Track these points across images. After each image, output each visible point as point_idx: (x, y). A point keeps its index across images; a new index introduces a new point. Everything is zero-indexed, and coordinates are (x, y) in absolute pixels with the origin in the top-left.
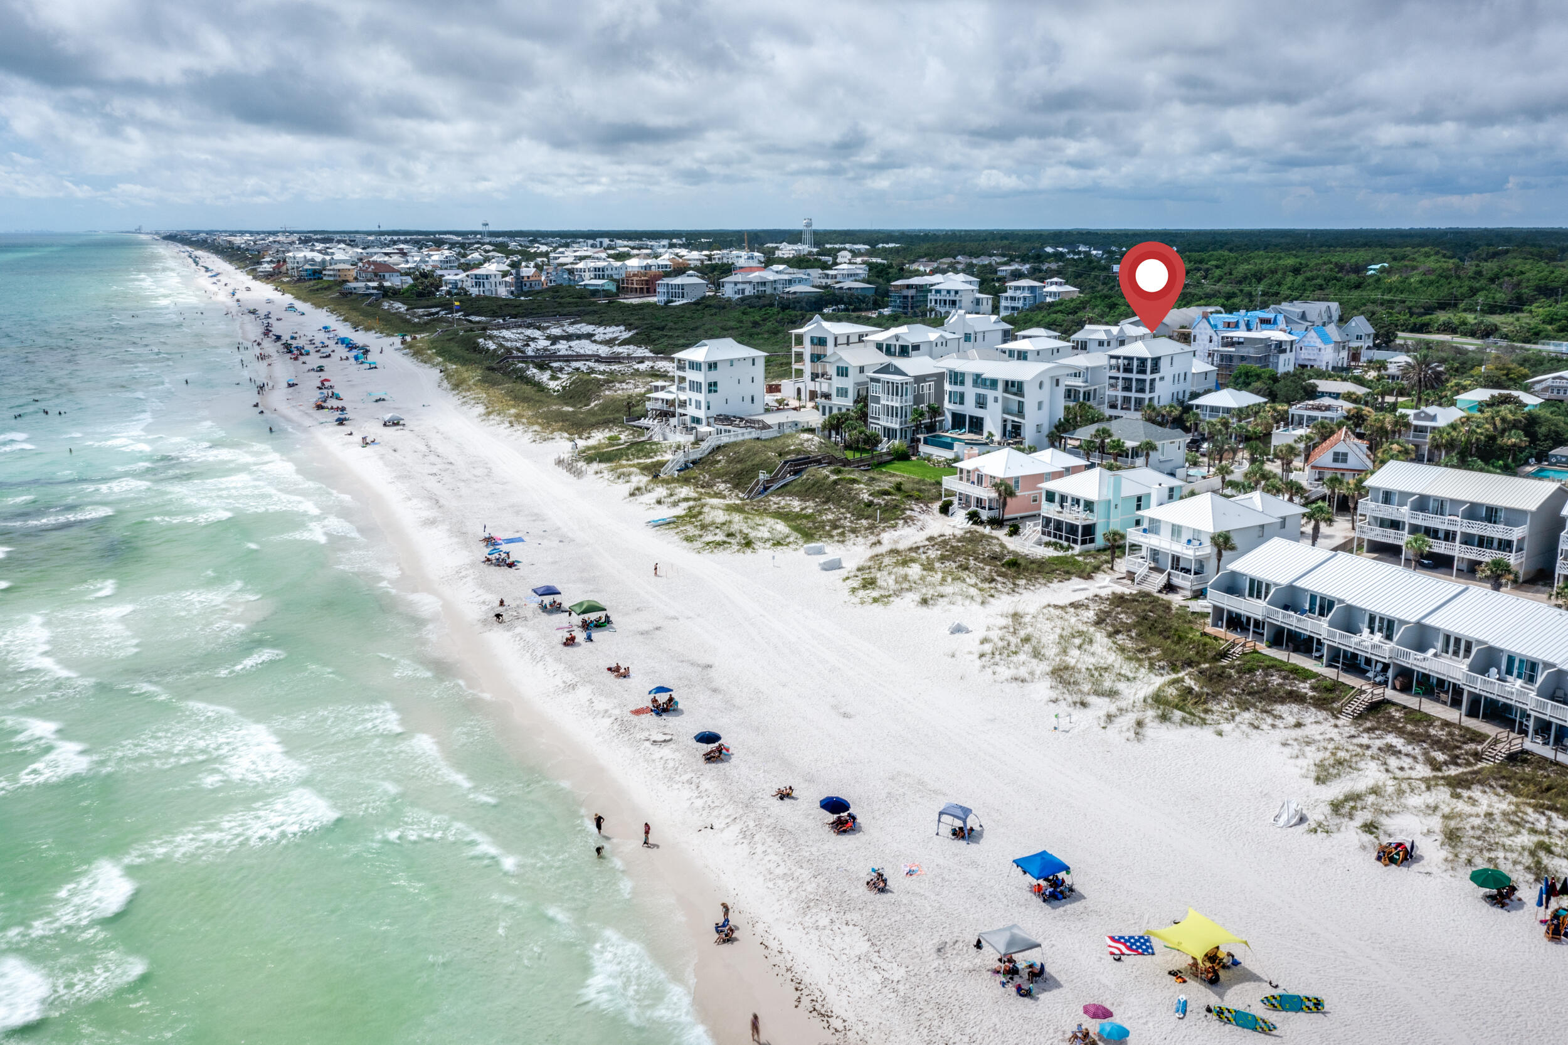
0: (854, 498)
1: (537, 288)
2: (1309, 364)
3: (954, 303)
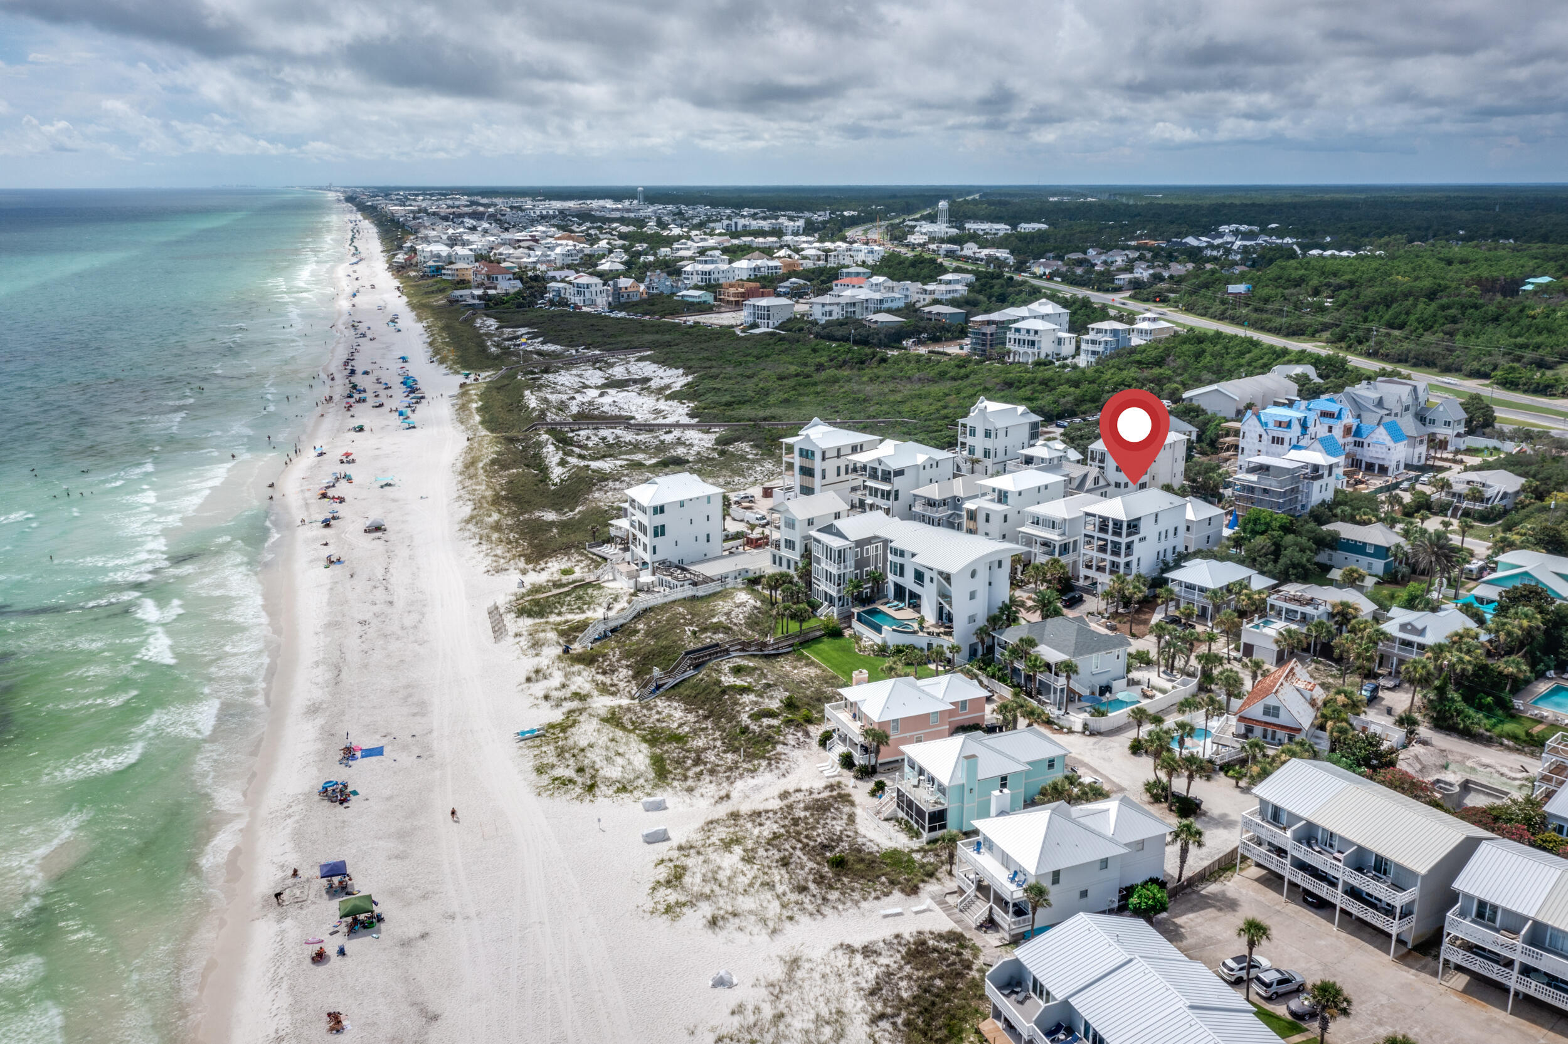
0: (734, 717)
1: (635, 299)
2: (1377, 462)
3: (1033, 343)
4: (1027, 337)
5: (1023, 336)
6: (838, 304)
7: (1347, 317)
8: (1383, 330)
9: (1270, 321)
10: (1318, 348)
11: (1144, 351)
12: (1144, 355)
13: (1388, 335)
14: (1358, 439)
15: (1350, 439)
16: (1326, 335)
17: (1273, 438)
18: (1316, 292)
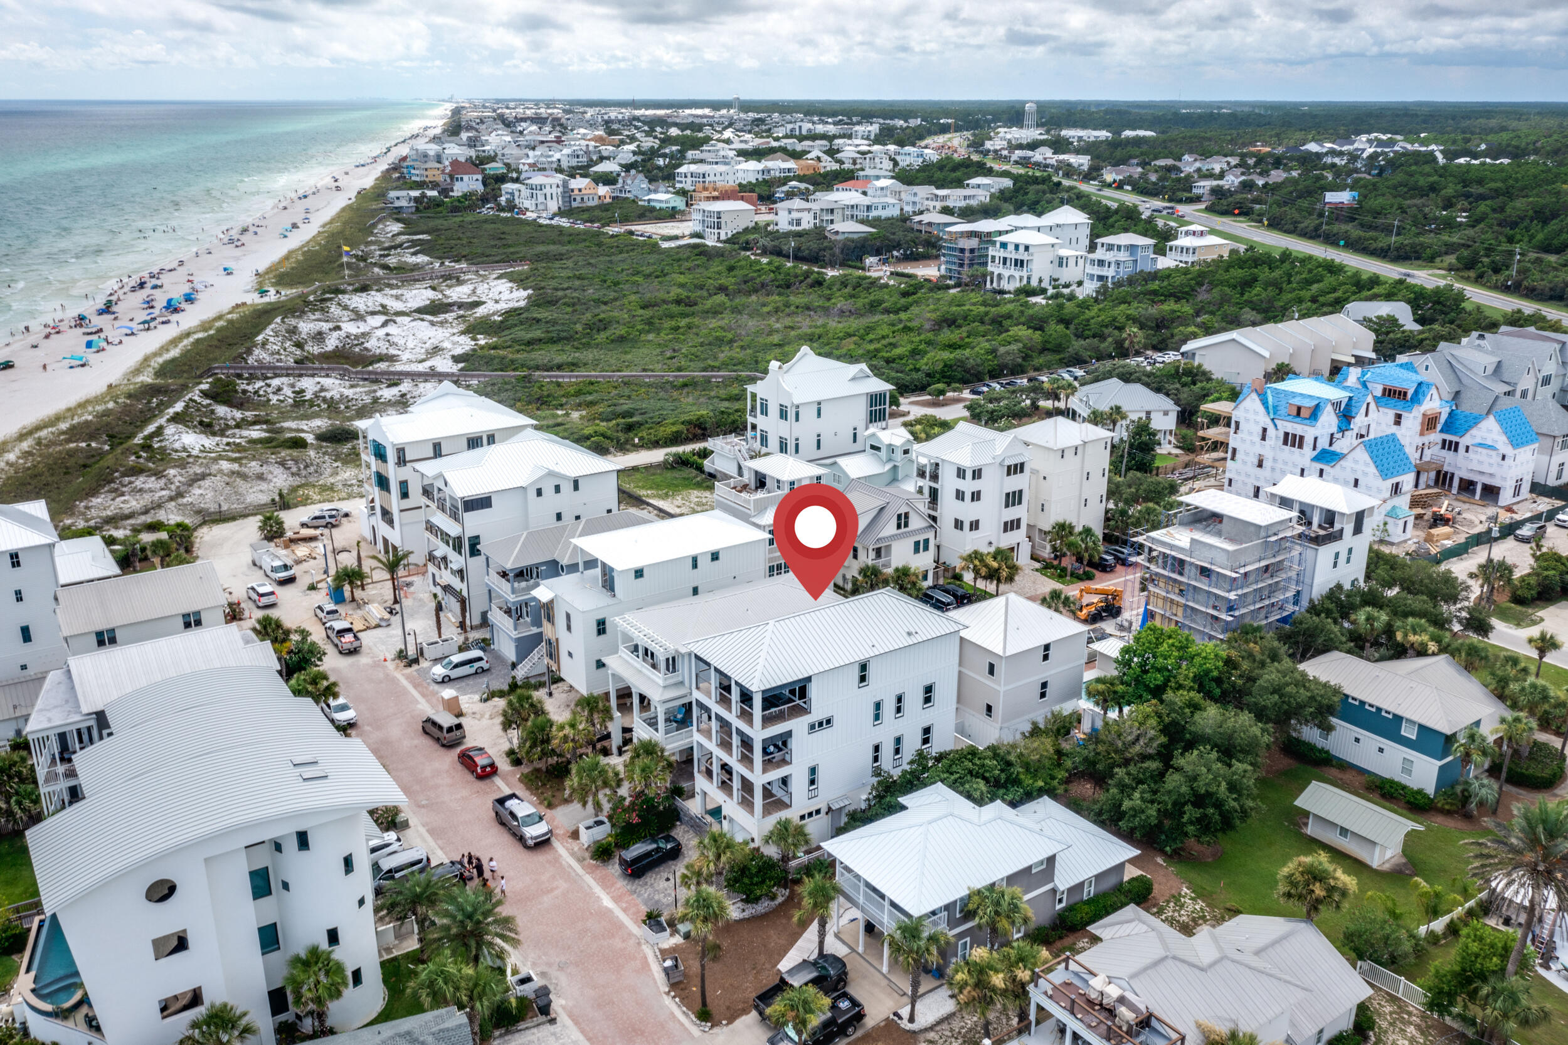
2: (1480, 480)
3: (1019, 263)
4: (1014, 256)
5: (1011, 254)
6: (809, 210)
7: (1484, 235)
8: (1533, 255)
9: (1375, 240)
10: (1426, 278)
11: (1169, 276)
12: (1165, 283)
13: (1538, 261)
14: (1448, 437)
15: (1436, 437)
16: (1451, 259)
17: (1286, 434)
18: (1448, 205)
